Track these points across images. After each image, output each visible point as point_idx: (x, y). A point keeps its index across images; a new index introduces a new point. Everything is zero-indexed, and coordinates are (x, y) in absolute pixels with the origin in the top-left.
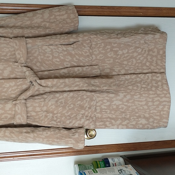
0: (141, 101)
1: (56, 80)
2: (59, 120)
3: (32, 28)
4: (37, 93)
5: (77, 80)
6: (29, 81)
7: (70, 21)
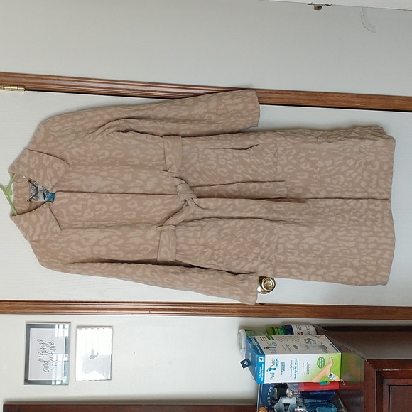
0: (348, 241)
1: (221, 200)
2: (220, 259)
3: (192, 122)
4: (191, 217)
5: (252, 201)
6: (182, 199)
7: (247, 114)
